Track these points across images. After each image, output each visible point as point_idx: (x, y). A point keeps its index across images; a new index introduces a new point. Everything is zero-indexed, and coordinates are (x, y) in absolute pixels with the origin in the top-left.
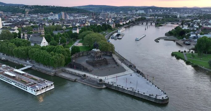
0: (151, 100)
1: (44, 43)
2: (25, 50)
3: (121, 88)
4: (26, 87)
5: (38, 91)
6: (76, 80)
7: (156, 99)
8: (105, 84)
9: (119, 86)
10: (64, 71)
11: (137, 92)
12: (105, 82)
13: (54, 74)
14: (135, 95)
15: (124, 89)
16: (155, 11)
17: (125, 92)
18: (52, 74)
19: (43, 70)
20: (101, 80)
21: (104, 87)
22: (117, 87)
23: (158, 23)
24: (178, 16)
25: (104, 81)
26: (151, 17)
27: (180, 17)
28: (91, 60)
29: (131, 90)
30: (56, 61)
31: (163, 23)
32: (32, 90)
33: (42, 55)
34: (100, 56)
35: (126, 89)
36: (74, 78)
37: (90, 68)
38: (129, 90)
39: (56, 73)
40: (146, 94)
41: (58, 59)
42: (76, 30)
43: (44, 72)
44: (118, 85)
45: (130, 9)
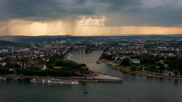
10: (73, 78)
11: (111, 79)
15: (106, 80)
16: (74, 40)
21: (97, 81)
23: (86, 51)
24: (96, 45)
25: (96, 78)
26: (78, 47)
28: (82, 72)
38: (108, 79)
44: (102, 79)
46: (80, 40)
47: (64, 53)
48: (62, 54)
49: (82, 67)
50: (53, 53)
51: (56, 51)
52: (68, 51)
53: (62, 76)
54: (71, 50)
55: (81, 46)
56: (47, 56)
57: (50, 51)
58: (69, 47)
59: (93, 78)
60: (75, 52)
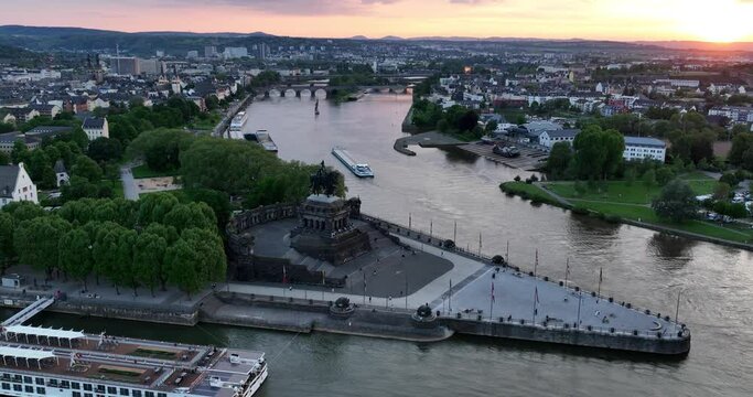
0: (644, 350)
1: (25, 189)
3: (519, 326)
6: (313, 325)
7: (661, 343)
8: (447, 322)
9: (506, 322)
10: (233, 300)
11: (582, 329)
12: (442, 316)
13: (195, 318)
14: (580, 344)
15: (533, 329)
17: (539, 339)
18: (190, 318)
19: (132, 307)
20: (425, 311)
21: (448, 333)
22: (501, 326)
23: (335, 92)
24: (374, 67)
25: (438, 313)
26: (294, 72)
27: (381, 70)
28: (313, 239)
29: (559, 327)
30: (204, 262)
31: (353, 92)
33: (117, 242)
34: (344, 219)
35: (538, 325)
37: (327, 270)
38: (551, 326)
39: (201, 314)
40: (621, 333)
41: (205, 251)
42: (100, 126)
43: (134, 315)
44: (501, 319)
45: (188, 41)
46: (307, 48)
47: (221, 96)
48: (211, 103)
49: (312, 197)
50: (166, 93)
51: (184, 85)
52: (249, 89)
54: (263, 86)
55: (308, 71)
56: (123, 105)
57: (150, 85)
58: (255, 72)
59: (413, 302)
60: (283, 95)
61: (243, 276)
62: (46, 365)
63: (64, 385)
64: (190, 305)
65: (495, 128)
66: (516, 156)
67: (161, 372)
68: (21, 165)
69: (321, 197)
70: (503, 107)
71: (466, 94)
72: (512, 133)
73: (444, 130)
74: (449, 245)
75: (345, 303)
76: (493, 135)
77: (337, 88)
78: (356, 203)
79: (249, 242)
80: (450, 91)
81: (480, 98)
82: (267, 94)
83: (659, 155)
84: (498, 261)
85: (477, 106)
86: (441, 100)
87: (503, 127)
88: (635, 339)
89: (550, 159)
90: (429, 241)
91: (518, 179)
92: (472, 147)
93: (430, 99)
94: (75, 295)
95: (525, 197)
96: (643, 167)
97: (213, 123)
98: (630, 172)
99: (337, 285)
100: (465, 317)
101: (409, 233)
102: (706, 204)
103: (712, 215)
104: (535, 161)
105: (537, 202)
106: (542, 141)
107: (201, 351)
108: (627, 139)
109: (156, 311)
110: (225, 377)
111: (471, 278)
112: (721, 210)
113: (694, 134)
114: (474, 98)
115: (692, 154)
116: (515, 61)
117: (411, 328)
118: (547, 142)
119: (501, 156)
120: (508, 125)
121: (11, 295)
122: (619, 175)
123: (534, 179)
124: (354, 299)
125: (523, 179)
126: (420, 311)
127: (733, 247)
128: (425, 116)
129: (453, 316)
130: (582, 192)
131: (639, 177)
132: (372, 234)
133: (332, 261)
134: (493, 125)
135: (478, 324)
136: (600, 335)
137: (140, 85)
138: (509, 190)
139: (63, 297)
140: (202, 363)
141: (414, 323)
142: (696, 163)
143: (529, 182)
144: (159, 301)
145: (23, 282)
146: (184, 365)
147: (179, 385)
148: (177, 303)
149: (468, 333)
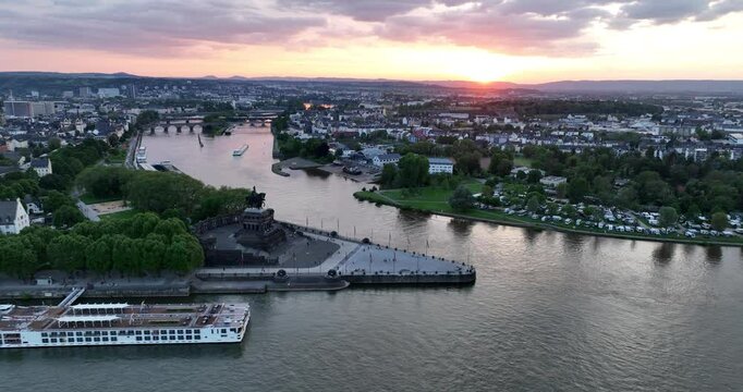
0: (453, 281)
2: (27, 247)
3: (385, 276)
4: (198, 332)
5: (240, 329)
6: (266, 287)
8: (346, 278)
9: (379, 274)
10: (209, 278)
11: (420, 273)
12: (342, 275)
13: (190, 291)
14: (421, 281)
15: (394, 277)
17: (398, 282)
18: (186, 292)
19: (144, 289)
20: (332, 273)
21: (347, 284)
22: (376, 276)
23: (208, 127)
24: (234, 104)
25: (340, 273)
26: (169, 111)
27: (240, 107)
28: (251, 237)
29: (408, 274)
30: (192, 255)
31: (225, 127)
32: (224, 331)
33: (130, 247)
35: (397, 274)
36: (260, 285)
37: (265, 255)
38: (404, 274)
39: (192, 288)
40: (441, 274)
44: (377, 273)
46: (170, 88)
47: (119, 135)
48: (113, 140)
49: (248, 210)
50: (73, 133)
51: (85, 126)
52: (137, 126)
53: (142, 275)
54: (146, 123)
55: (180, 109)
56: (41, 145)
57: (56, 125)
58: (137, 111)
59: (324, 268)
60: (166, 130)
61: (210, 263)
62: (114, 324)
63: (131, 333)
64: (184, 283)
65: (342, 154)
66: (359, 173)
67: (190, 319)
68: (18, 200)
69: (254, 210)
70: (342, 137)
71: (314, 129)
72: (353, 157)
73: (305, 156)
74: (334, 234)
75: (284, 272)
76: (341, 159)
77: (212, 124)
78: (271, 212)
79: (212, 242)
80: (301, 126)
81: (325, 131)
82: (153, 130)
83: (450, 169)
84: (366, 241)
85: (323, 137)
86: (297, 134)
87: (347, 153)
88: (449, 276)
89: (383, 175)
90: (321, 233)
91: (364, 189)
92: (327, 168)
93: (288, 132)
94: (97, 285)
95: (371, 201)
96: (441, 177)
97: (124, 158)
98: (433, 182)
99: (275, 263)
100: (355, 274)
101: (306, 229)
102: (479, 199)
103: (482, 205)
104: (372, 176)
105: (379, 204)
106: (375, 163)
107: (209, 306)
108: (431, 160)
109: (161, 289)
110: (232, 317)
111: (352, 253)
112: (487, 202)
113: (468, 156)
114: (320, 131)
115: (468, 168)
116: (341, 98)
117: (325, 284)
118: (378, 163)
119: (350, 173)
120: (350, 152)
121: (49, 290)
122: (427, 184)
123: (375, 189)
124: (288, 270)
125: (368, 189)
126: (330, 272)
127: (494, 224)
128: (289, 145)
129: (349, 273)
130: (405, 195)
131: (439, 185)
132: (287, 231)
133: (265, 250)
134: (340, 152)
135: (364, 276)
136: (430, 276)
137: (47, 126)
138: (360, 197)
139: (91, 287)
140: (213, 312)
141: (326, 279)
142: (471, 173)
143: (371, 191)
144: (161, 283)
145: (54, 281)
146: (202, 315)
147: (206, 323)
148: (173, 283)
149: (358, 283)
